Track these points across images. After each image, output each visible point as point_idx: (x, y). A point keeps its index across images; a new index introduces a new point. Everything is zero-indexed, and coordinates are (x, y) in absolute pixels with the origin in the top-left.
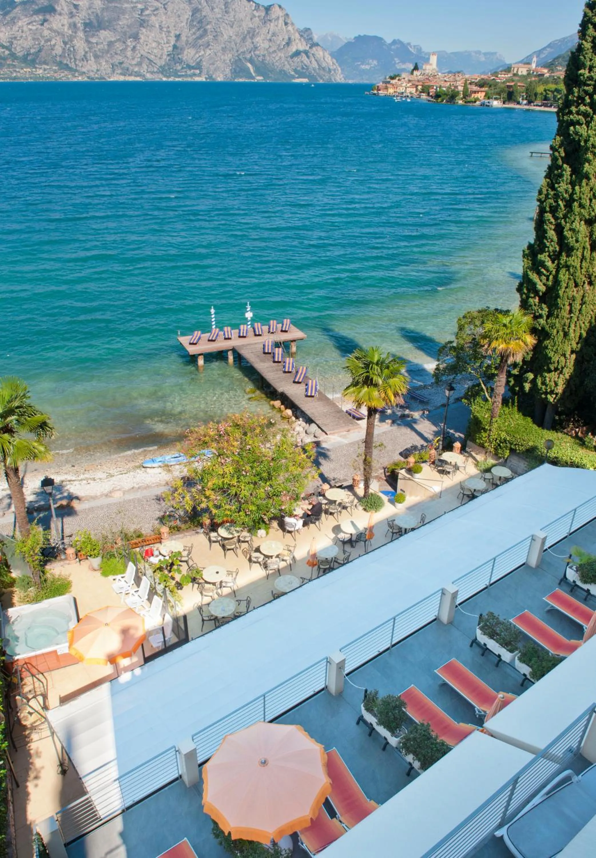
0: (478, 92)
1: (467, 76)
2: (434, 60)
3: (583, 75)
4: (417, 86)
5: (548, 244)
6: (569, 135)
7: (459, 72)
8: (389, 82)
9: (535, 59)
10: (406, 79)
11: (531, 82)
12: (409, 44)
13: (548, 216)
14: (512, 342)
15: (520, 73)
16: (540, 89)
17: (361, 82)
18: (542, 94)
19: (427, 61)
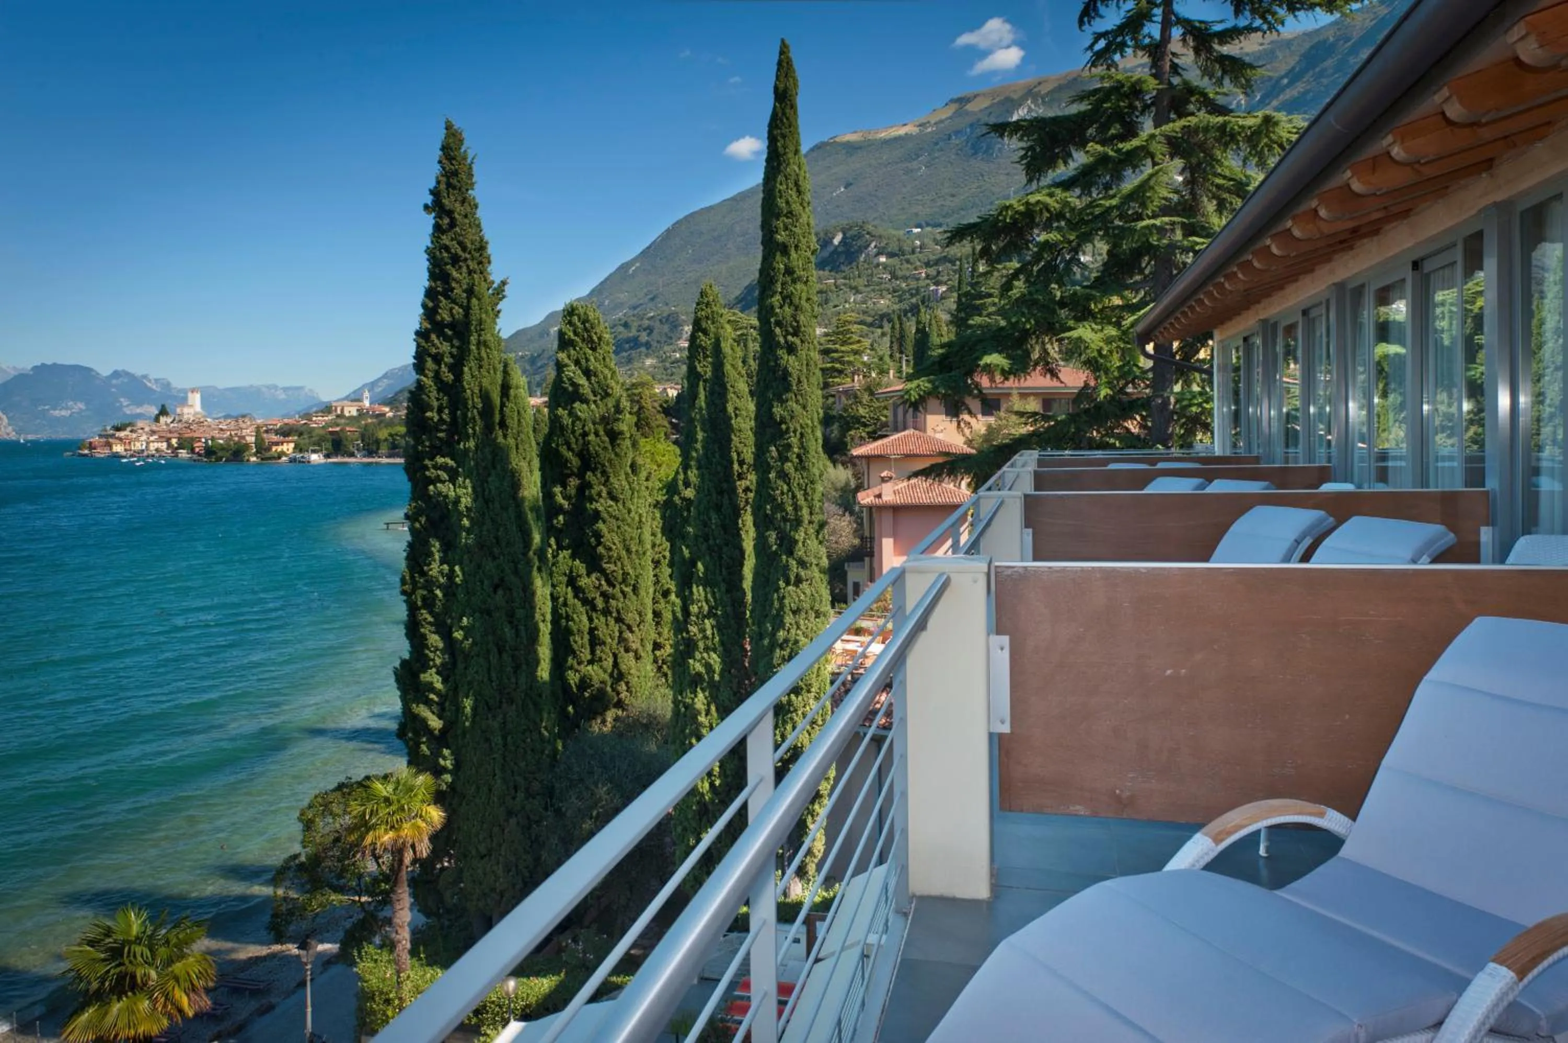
0: (282, 443)
1: (259, 421)
2: (196, 400)
3: (432, 419)
4: (168, 440)
5: (431, 655)
6: (430, 497)
7: (244, 416)
8: (113, 436)
9: (367, 394)
10: (147, 429)
11: (366, 425)
12: (145, 377)
13: (425, 615)
14: (405, 825)
15: (347, 414)
16: (383, 434)
17: (54, 437)
18: (386, 440)
19: (184, 401)
